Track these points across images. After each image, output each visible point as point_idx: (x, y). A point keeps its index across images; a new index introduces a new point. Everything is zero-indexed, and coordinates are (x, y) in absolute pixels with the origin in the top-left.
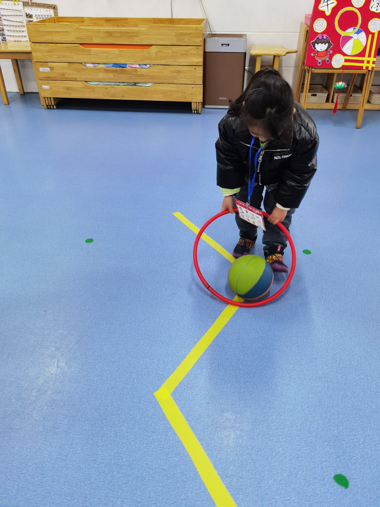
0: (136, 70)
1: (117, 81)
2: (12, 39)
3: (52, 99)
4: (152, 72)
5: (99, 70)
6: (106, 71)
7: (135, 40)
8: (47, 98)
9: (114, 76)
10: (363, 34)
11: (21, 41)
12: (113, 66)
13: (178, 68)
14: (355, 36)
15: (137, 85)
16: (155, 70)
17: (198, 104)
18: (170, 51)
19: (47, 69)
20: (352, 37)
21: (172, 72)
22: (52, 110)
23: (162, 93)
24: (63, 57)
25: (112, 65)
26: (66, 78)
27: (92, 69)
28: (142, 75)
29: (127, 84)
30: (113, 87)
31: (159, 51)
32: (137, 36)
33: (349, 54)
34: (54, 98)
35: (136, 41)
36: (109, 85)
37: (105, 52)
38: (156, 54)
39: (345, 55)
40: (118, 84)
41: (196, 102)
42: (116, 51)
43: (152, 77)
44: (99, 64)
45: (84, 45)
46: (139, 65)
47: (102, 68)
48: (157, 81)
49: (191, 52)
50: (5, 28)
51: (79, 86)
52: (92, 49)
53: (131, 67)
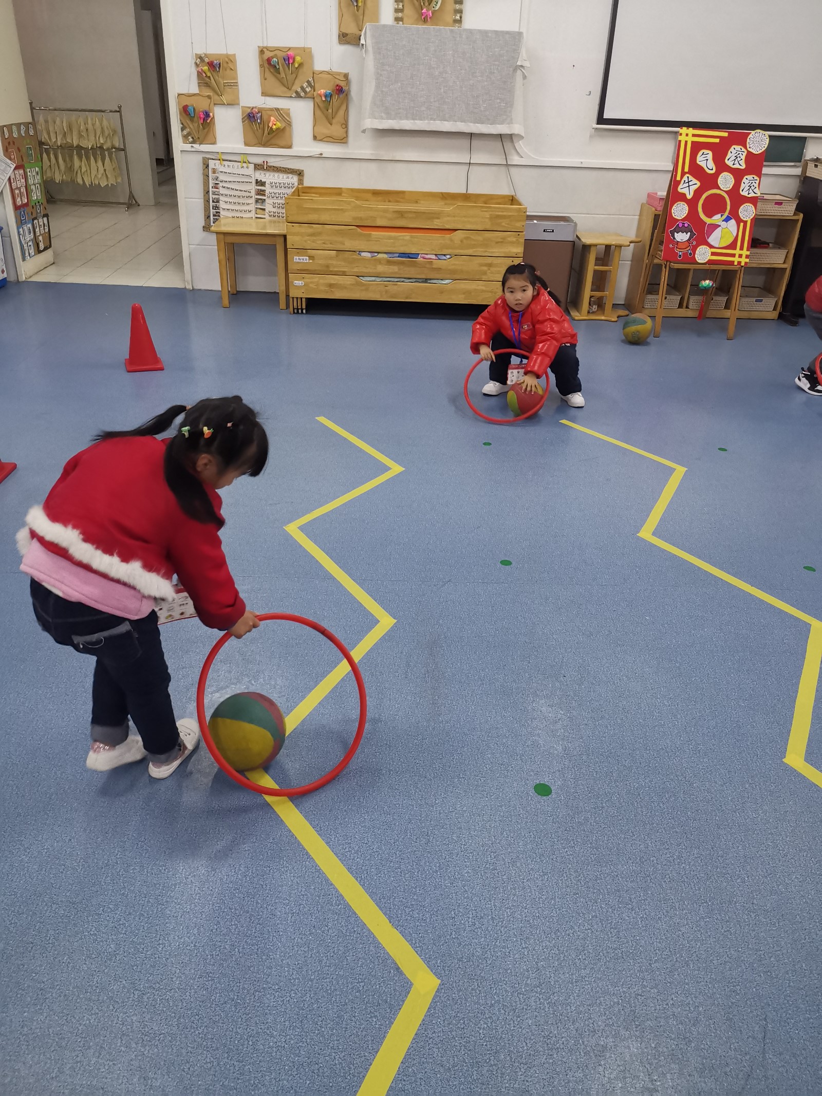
0: (432, 261)
1: (402, 276)
2: (230, 214)
3: (304, 300)
4: (454, 264)
5: (379, 261)
6: (389, 262)
7: (435, 223)
8: (297, 298)
9: (399, 270)
10: (733, 222)
11: (242, 218)
12: (398, 257)
13: (489, 260)
14: (723, 224)
15: (429, 282)
16: (457, 263)
18: (480, 238)
19: (305, 259)
20: (720, 226)
21: (481, 265)
22: (301, 315)
23: (464, 294)
24: (331, 244)
25: (397, 255)
26: (331, 271)
27: (368, 260)
28: (439, 269)
29: (415, 280)
30: (396, 285)
31: (467, 238)
32: (438, 218)
33: (717, 246)
34: (306, 298)
35: (437, 224)
36: (389, 281)
37: (390, 238)
38: (462, 241)
39: (711, 247)
40: (403, 280)
42: (406, 235)
43: (453, 272)
44: (379, 253)
45: (362, 228)
46: (436, 255)
47: (383, 259)
48: (458, 277)
49: (509, 239)
50: (221, 198)
51: (349, 283)
52: (373, 233)
53: (424, 258)
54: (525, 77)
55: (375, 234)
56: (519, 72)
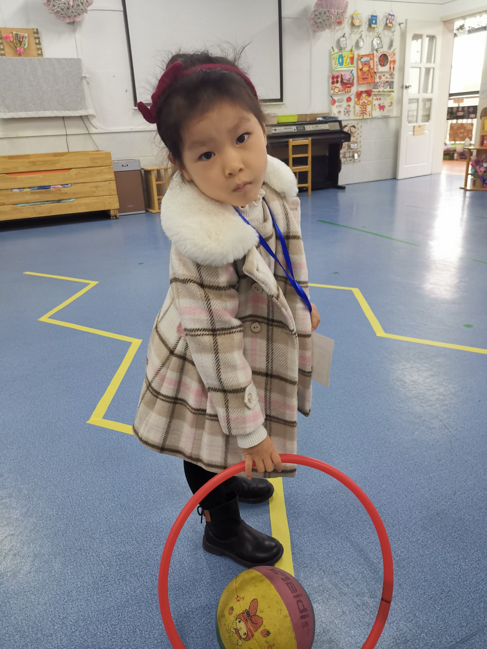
0: (60, 189)
1: (43, 200)
4: (74, 189)
5: (26, 193)
6: (32, 193)
9: (41, 196)
12: (38, 189)
13: (96, 184)
15: (61, 202)
16: (76, 188)
17: (115, 210)
18: (87, 172)
23: (85, 206)
25: (37, 188)
27: (19, 193)
28: (66, 193)
29: (51, 202)
30: (41, 206)
31: (79, 173)
32: (58, 163)
35: (58, 166)
36: (35, 205)
38: (75, 175)
40: (44, 203)
41: (114, 209)
42: (40, 175)
43: (75, 194)
44: (24, 188)
45: (10, 175)
46: (62, 185)
47: (28, 191)
48: (80, 196)
49: (104, 171)
51: (8, 209)
52: (18, 176)
53: (54, 188)
54: (88, 83)
55: (19, 177)
56: (84, 81)
